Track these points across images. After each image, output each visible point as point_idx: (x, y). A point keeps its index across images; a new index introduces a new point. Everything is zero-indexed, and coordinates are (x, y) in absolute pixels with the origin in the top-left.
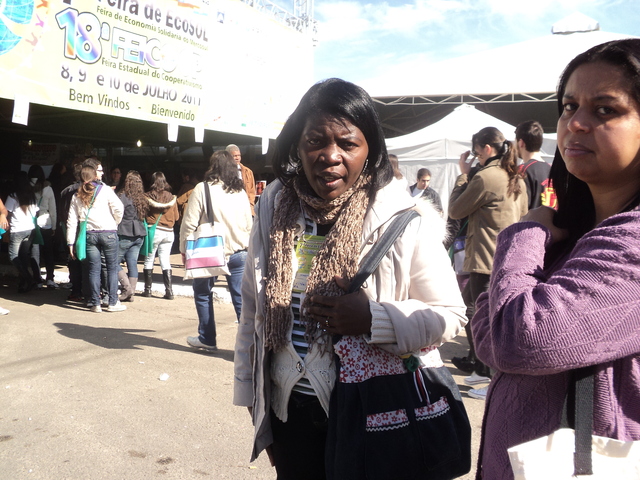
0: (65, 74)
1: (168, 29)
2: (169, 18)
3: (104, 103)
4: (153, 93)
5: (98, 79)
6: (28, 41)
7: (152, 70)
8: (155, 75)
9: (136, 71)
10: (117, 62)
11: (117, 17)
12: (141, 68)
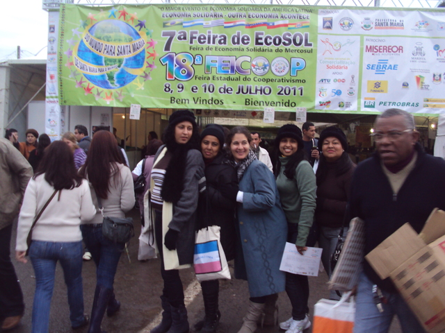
0: (167, 89)
1: (258, 47)
2: (257, 39)
3: (198, 102)
4: (245, 91)
5: (193, 89)
6: (141, 76)
7: (242, 77)
8: (245, 79)
9: (229, 79)
10: (211, 76)
11: (208, 49)
12: (232, 76)
